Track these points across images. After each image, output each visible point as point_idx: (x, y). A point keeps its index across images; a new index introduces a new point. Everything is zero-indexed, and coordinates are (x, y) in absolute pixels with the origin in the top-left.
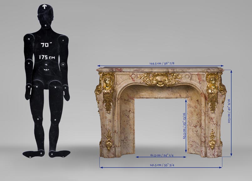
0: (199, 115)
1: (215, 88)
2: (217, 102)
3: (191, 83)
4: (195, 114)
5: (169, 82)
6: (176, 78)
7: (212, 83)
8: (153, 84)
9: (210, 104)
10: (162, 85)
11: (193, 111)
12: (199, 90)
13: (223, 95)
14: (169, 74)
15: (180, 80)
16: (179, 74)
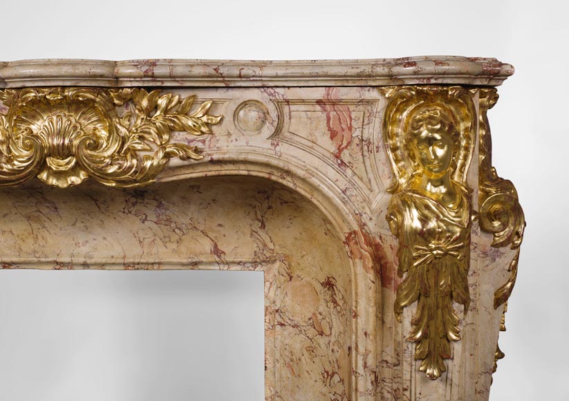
0: (336, 378)
1: (451, 194)
2: (465, 302)
3: (281, 164)
4: (312, 371)
5: (121, 154)
6: (171, 130)
7: (424, 161)
8: (13, 172)
9: (411, 312)
10: (76, 180)
11: (297, 354)
12: (337, 209)
13: (502, 249)
14: (124, 99)
15: (199, 141)
16: (194, 96)
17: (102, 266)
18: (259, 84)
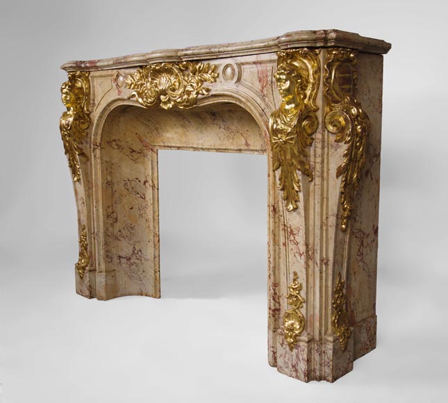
5: (184, 93)
6: (202, 81)
8: (151, 102)
10: (170, 106)
13: (340, 144)
14: (185, 67)
15: (211, 86)
16: (209, 64)
17: (208, 149)
18: (229, 56)
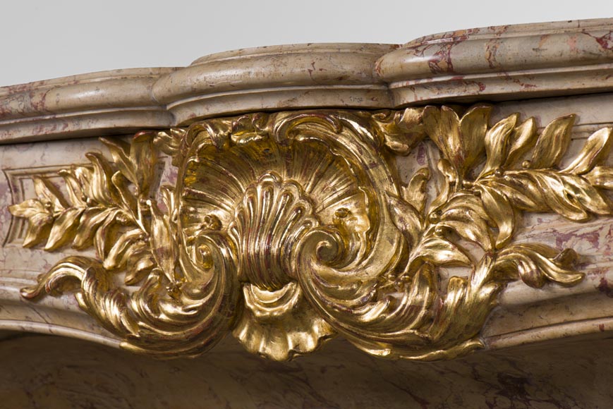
5: (402, 274)
6: (519, 212)
10: (305, 340)
14: (409, 136)
15: (582, 236)
